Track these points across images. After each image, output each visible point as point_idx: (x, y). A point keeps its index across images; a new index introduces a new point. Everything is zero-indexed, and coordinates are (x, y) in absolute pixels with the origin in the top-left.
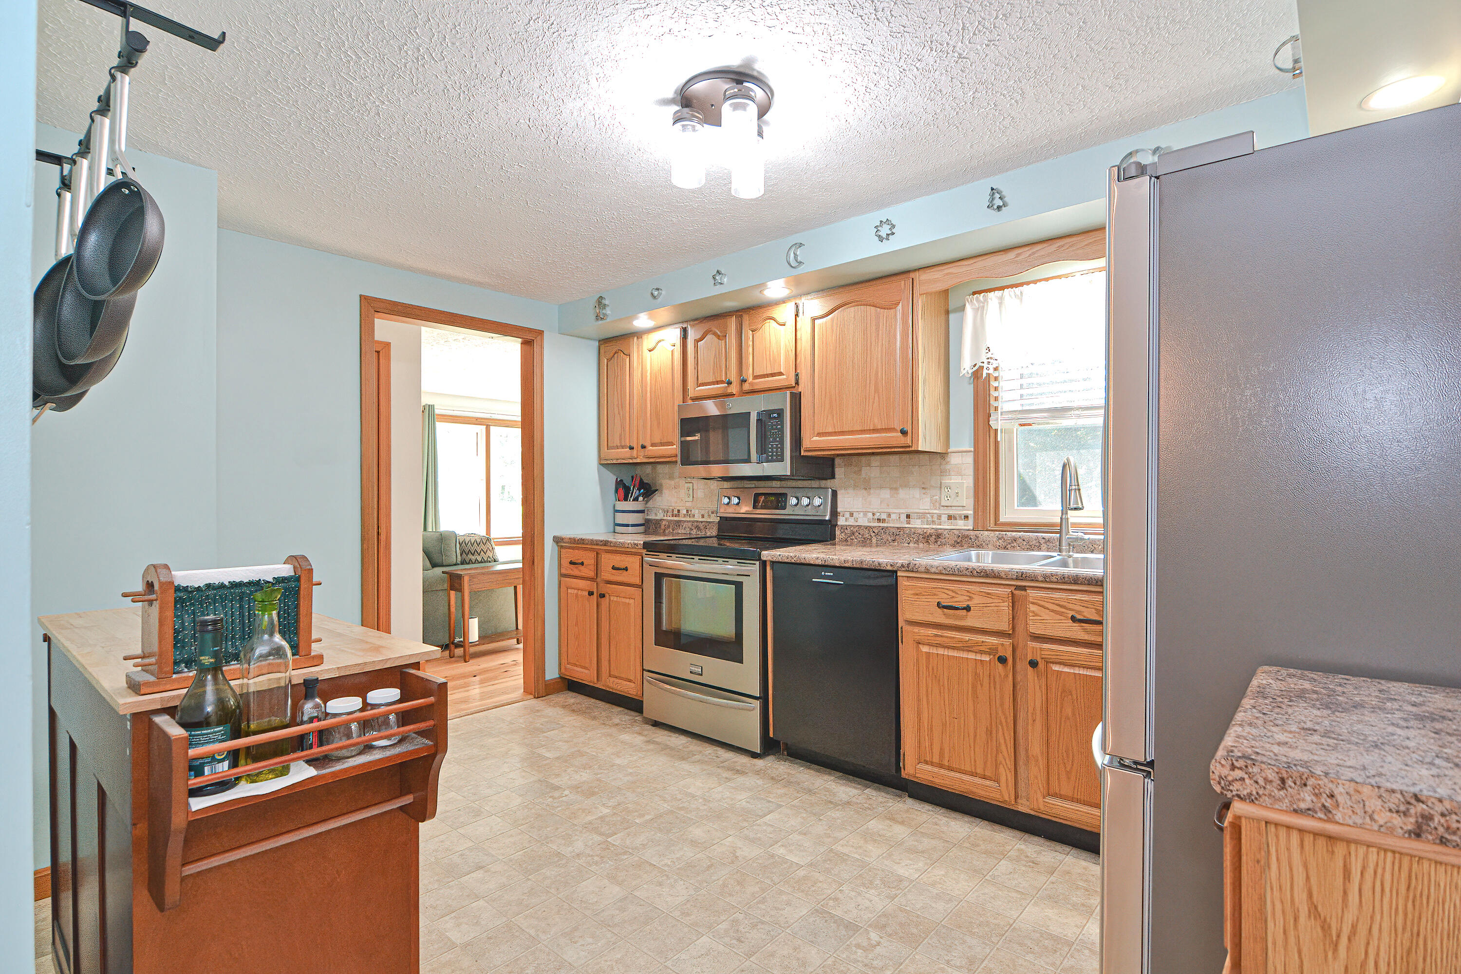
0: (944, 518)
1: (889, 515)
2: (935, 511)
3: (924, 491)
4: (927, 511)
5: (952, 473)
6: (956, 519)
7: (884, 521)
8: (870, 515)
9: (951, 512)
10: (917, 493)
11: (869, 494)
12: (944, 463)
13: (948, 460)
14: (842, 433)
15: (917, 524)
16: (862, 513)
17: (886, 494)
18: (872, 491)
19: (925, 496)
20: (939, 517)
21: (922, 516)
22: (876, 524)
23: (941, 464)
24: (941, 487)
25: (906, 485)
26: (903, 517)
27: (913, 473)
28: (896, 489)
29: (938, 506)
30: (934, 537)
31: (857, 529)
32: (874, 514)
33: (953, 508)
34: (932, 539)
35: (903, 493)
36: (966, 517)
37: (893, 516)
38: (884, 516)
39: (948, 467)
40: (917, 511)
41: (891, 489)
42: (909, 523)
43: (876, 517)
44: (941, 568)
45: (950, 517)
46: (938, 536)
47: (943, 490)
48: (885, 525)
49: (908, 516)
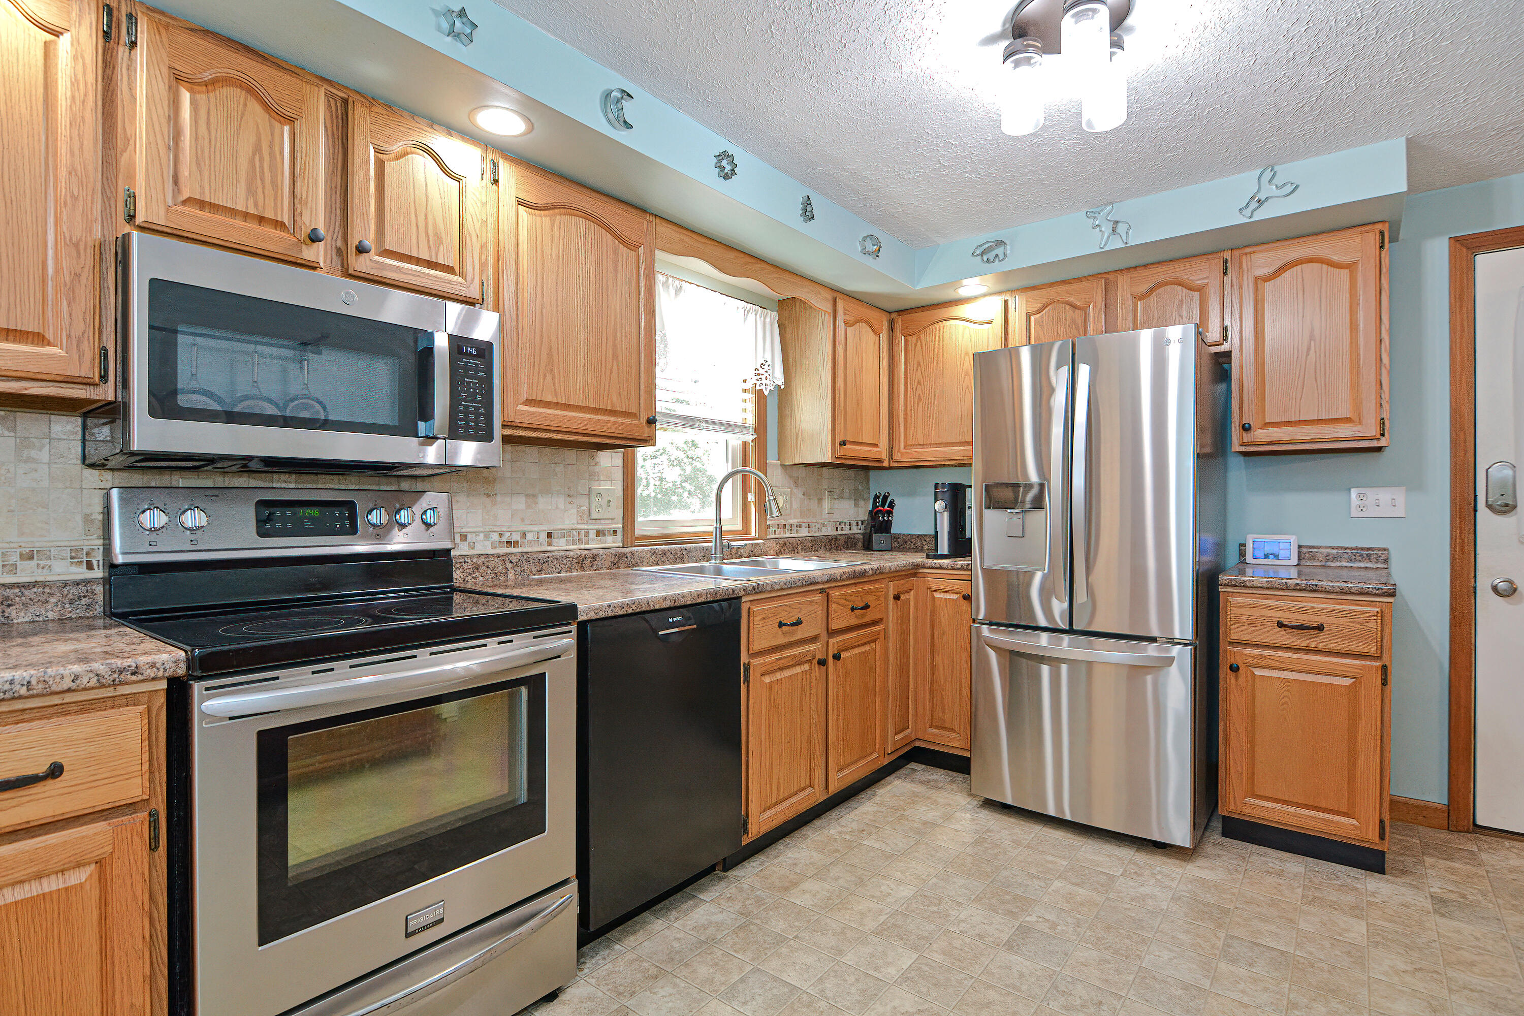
0: (592, 534)
1: (524, 535)
2: (583, 526)
3: (569, 499)
4: (574, 527)
5: (602, 478)
6: (604, 535)
7: (516, 544)
8: (495, 537)
9: (600, 527)
10: (561, 502)
11: (494, 504)
12: (593, 463)
13: (597, 459)
14: (568, 407)
15: (560, 545)
16: (482, 535)
17: (520, 503)
18: (498, 498)
19: (570, 506)
20: (587, 533)
21: (566, 533)
22: (505, 550)
23: (589, 465)
24: (590, 495)
25: (547, 491)
26: (543, 536)
27: (556, 475)
28: (534, 496)
29: (586, 519)
30: (589, 560)
31: (482, 559)
32: (501, 535)
33: (602, 521)
34: (588, 563)
35: (543, 502)
36: (615, 532)
37: (530, 536)
38: (516, 537)
39: (597, 469)
40: (560, 527)
41: (527, 496)
42: (550, 544)
43: (505, 539)
44: (782, 584)
45: (598, 533)
46: (595, 558)
47: (592, 498)
48: (519, 550)
49: (550, 535)
